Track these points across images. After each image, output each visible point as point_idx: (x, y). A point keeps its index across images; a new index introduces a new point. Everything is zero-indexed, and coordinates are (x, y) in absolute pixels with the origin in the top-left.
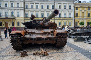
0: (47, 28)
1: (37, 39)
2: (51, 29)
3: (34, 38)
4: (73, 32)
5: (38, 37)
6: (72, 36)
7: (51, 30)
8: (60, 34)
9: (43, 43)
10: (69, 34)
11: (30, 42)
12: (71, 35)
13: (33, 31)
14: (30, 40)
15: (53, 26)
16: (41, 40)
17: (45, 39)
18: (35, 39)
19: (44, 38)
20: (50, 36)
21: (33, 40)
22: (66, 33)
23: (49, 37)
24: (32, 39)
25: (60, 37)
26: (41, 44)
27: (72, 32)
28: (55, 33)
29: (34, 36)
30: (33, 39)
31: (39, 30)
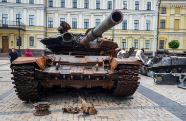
0: (96, 52)
1: (72, 77)
2: (104, 55)
3: (66, 75)
4: (154, 64)
5: (75, 72)
6: (152, 73)
7: (105, 58)
8: (124, 67)
9: (87, 86)
10: (145, 69)
11: (57, 83)
12: (148, 71)
13: (65, 58)
14: (56, 78)
15: (109, 48)
16: (80, 80)
17: (89, 77)
18: (68, 76)
19: (88, 75)
20: (102, 71)
21: (63, 78)
22: (138, 66)
23: (99, 72)
24: (60, 76)
25: (125, 74)
26: (81, 89)
27: (151, 63)
28: (114, 65)
29: (66, 70)
30: (64, 76)
31: (76, 57)
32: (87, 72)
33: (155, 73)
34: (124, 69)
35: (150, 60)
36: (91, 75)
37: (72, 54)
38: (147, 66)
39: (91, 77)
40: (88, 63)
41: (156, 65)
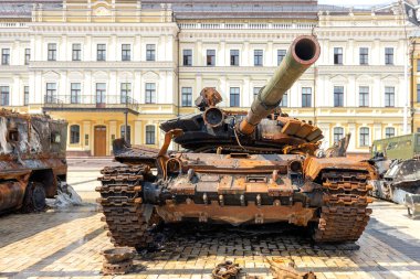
0: (274, 147)
1: (221, 197)
3: (208, 194)
4: (405, 174)
5: (228, 187)
8: (333, 174)
9: (254, 220)
10: (385, 185)
11: (191, 212)
13: (209, 159)
14: (189, 201)
16: (240, 205)
17: (258, 197)
18: (213, 196)
19: (256, 194)
20: (288, 186)
21: (202, 201)
22: (366, 172)
23: (281, 188)
24: (197, 197)
25: (336, 192)
26: (242, 226)
27: (399, 173)
28: (312, 170)
29: (208, 184)
30: (205, 197)
32: (253, 187)
33: (410, 195)
34: (335, 179)
35: (396, 167)
36: (261, 194)
37: (224, 152)
38: (390, 179)
39: (262, 199)
40: (257, 168)
41: (409, 178)
